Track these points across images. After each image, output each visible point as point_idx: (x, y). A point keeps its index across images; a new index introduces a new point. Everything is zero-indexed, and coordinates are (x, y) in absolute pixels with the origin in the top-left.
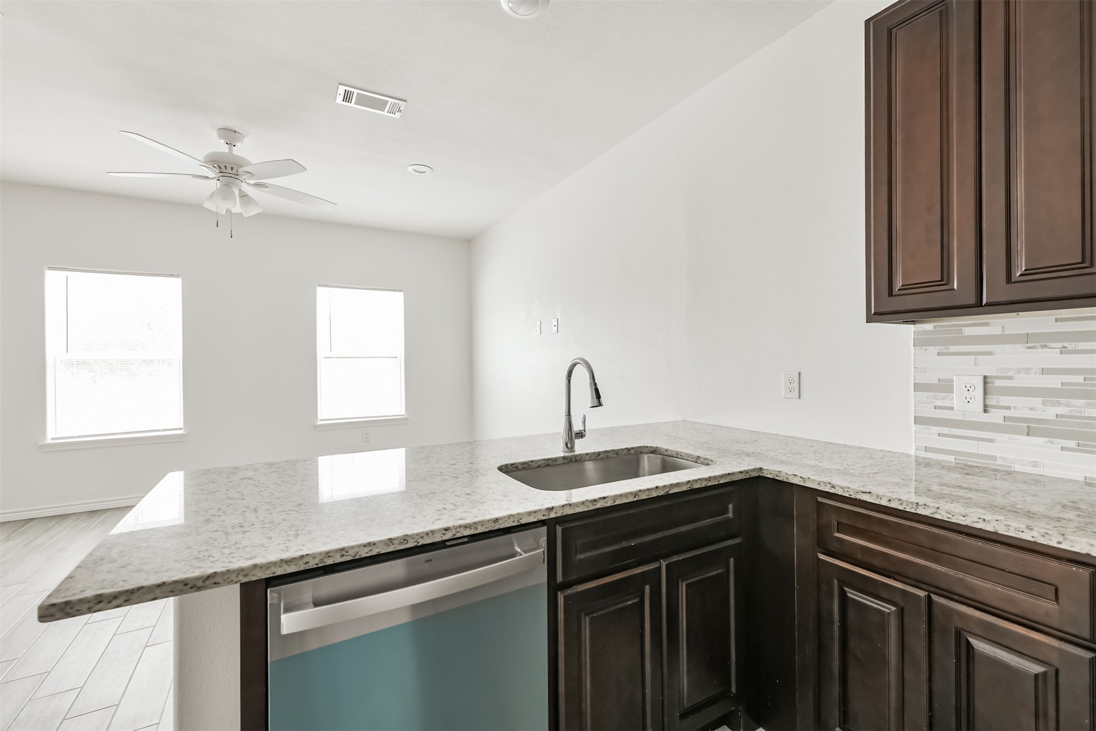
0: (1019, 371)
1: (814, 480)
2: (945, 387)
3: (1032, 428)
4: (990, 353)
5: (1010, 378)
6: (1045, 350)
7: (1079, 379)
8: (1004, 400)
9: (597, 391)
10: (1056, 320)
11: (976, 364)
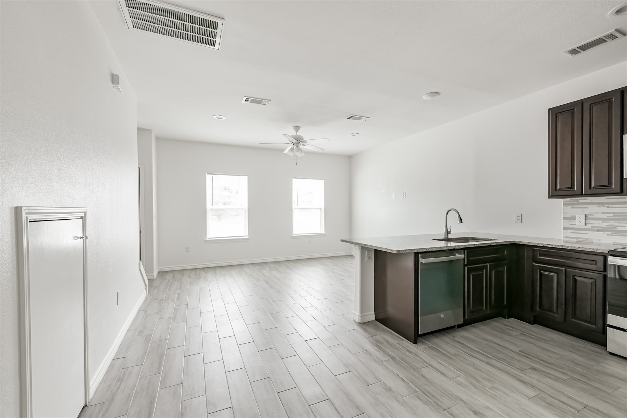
0: (595, 213)
1: (532, 243)
2: (573, 218)
3: (599, 229)
4: (587, 208)
5: (593, 215)
6: (603, 207)
7: (612, 215)
8: (591, 222)
9: (461, 218)
10: (606, 198)
11: (583, 211)
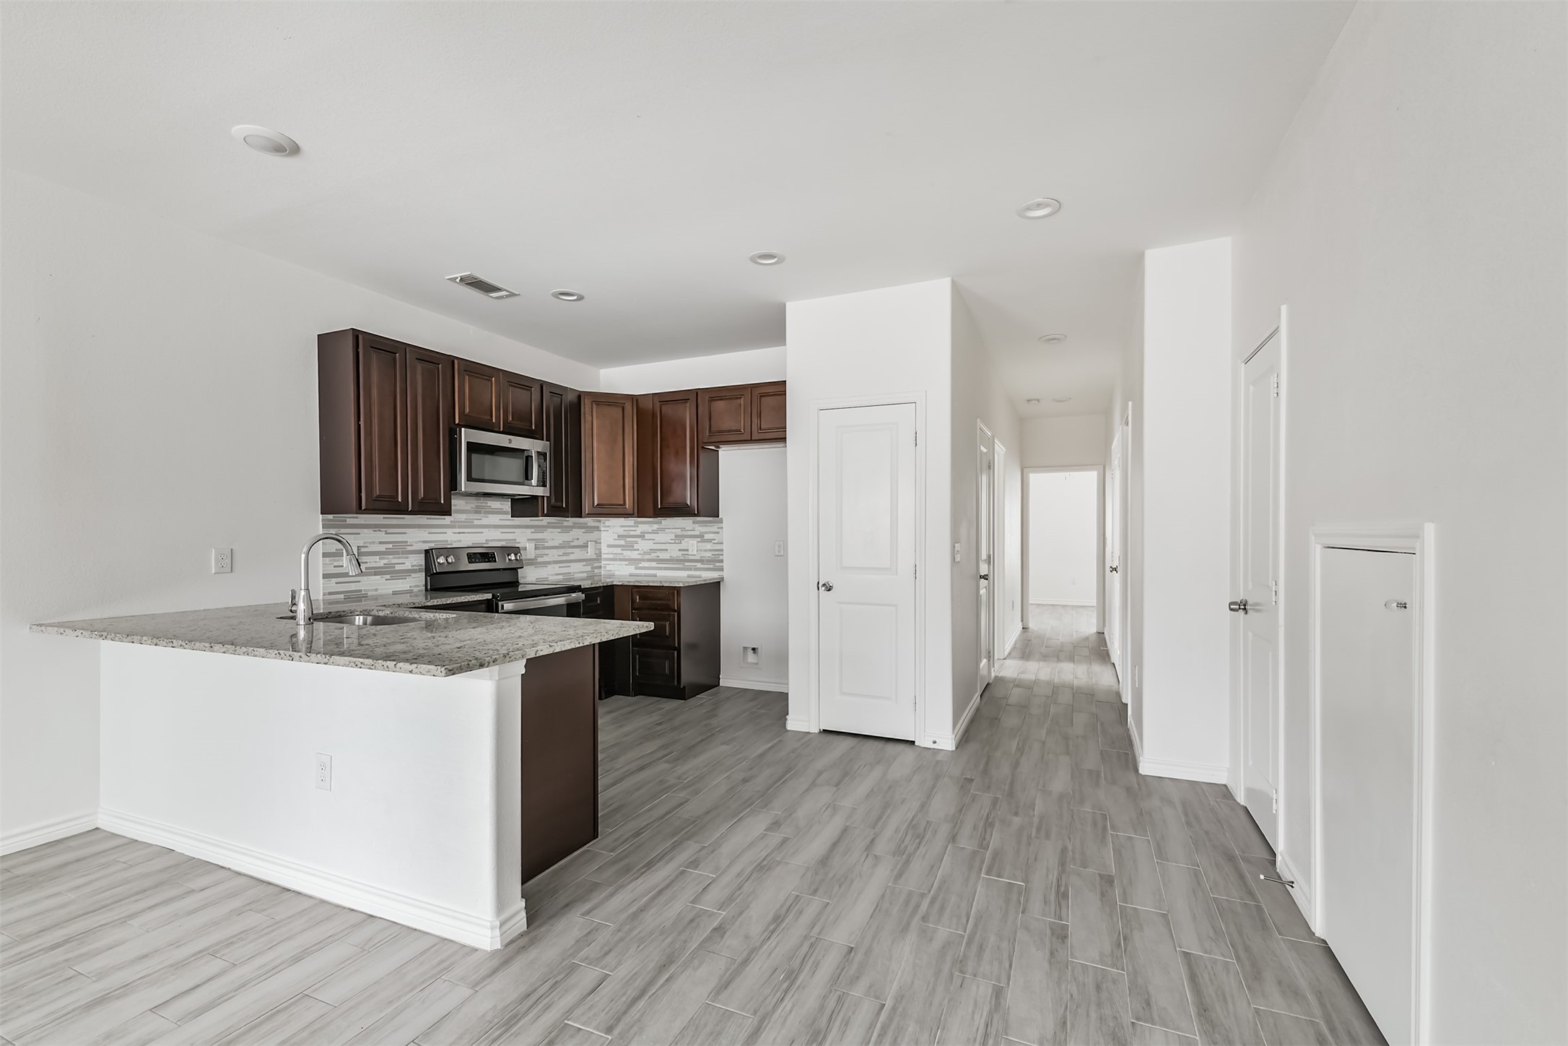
0: (370, 543)
2: (340, 554)
3: (377, 572)
4: (359, 534)
5: (366, 547)
7: (391, 546)
8: (365, 559)
10: (384, 518)
